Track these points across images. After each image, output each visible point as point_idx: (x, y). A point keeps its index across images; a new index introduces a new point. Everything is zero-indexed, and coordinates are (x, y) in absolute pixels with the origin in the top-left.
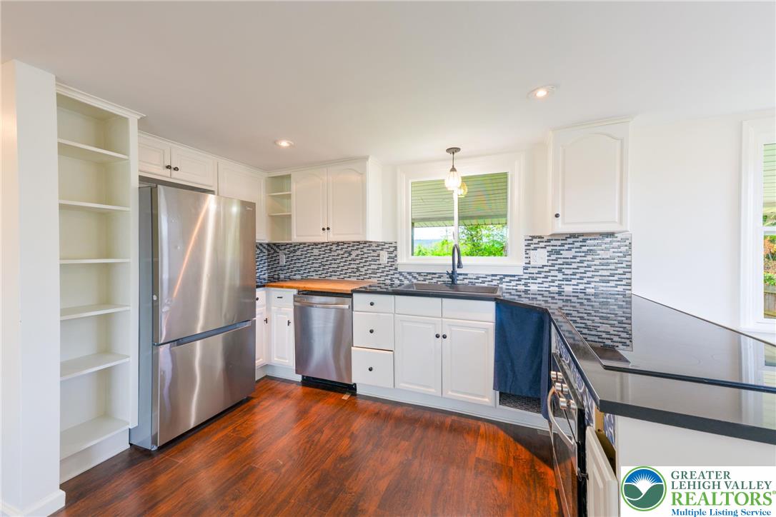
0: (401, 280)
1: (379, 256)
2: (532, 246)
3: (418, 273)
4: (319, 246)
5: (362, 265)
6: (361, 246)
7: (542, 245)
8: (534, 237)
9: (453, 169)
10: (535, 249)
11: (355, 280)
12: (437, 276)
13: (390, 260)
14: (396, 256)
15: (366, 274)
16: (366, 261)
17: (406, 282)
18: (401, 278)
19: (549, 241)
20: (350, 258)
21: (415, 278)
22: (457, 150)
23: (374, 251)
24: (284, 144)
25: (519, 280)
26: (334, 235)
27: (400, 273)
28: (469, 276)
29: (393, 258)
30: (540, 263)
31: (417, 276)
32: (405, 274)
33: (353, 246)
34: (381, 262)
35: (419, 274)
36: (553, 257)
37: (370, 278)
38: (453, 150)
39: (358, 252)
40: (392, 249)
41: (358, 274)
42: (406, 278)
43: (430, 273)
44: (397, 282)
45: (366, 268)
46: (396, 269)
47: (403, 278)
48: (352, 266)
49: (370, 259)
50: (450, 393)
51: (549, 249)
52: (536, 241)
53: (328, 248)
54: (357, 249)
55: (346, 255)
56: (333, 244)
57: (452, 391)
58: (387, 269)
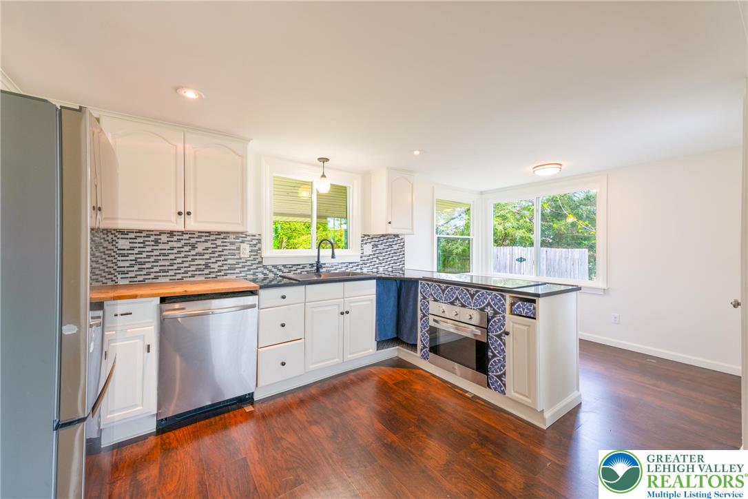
0: (265, 274)
1: (238, 249)
2: (365, 241)
3: (283, 266)
4: (132, 235)
5: (213, 260)
6: (213, 237)
7: (369, 241)
8: (365, 235)
9: (323, 176)
10: (366, 244)
11: (203, 279)
12: (301, 267)
13: (252, 253)
14: (260, 249)
15: (220, 271)
16: (220, 256)
17: (271, 276)
18: (266, 271)
19: (372, 238)
20: (193, 252)
21: (280, 270)
22: (327, 160)
23: (232, 243)
24: (190, 94)
25: (358, 266)
26: (196, 221)
27: (265, 267)
28: (327, 265)
29: (256, 251)
30: (368, 254)
31: (282, 268)
32: (270, 268)
33: (200, 237)
34: (242, 256)
35: (285, 266)
36: (375, 249)
37: (226, 275)
38: (324, 160)
39: (209, 245)
40: (254, 242)
41: (207, 271)
42: (271, 271)
43: (295, 265)
44: (261, 276)
45: (220, 263)
46: (260, 262)
47: (267, 272)
48: (197, 262)
49: (226, 252)
50: (349, 356)
51: (373, 243)
52: (366, 238)
53: (152, 238)
54: (206, 241)
55: (186, 248)
56: (161, 233)
57: (350, 354)
58: (249, 263)
